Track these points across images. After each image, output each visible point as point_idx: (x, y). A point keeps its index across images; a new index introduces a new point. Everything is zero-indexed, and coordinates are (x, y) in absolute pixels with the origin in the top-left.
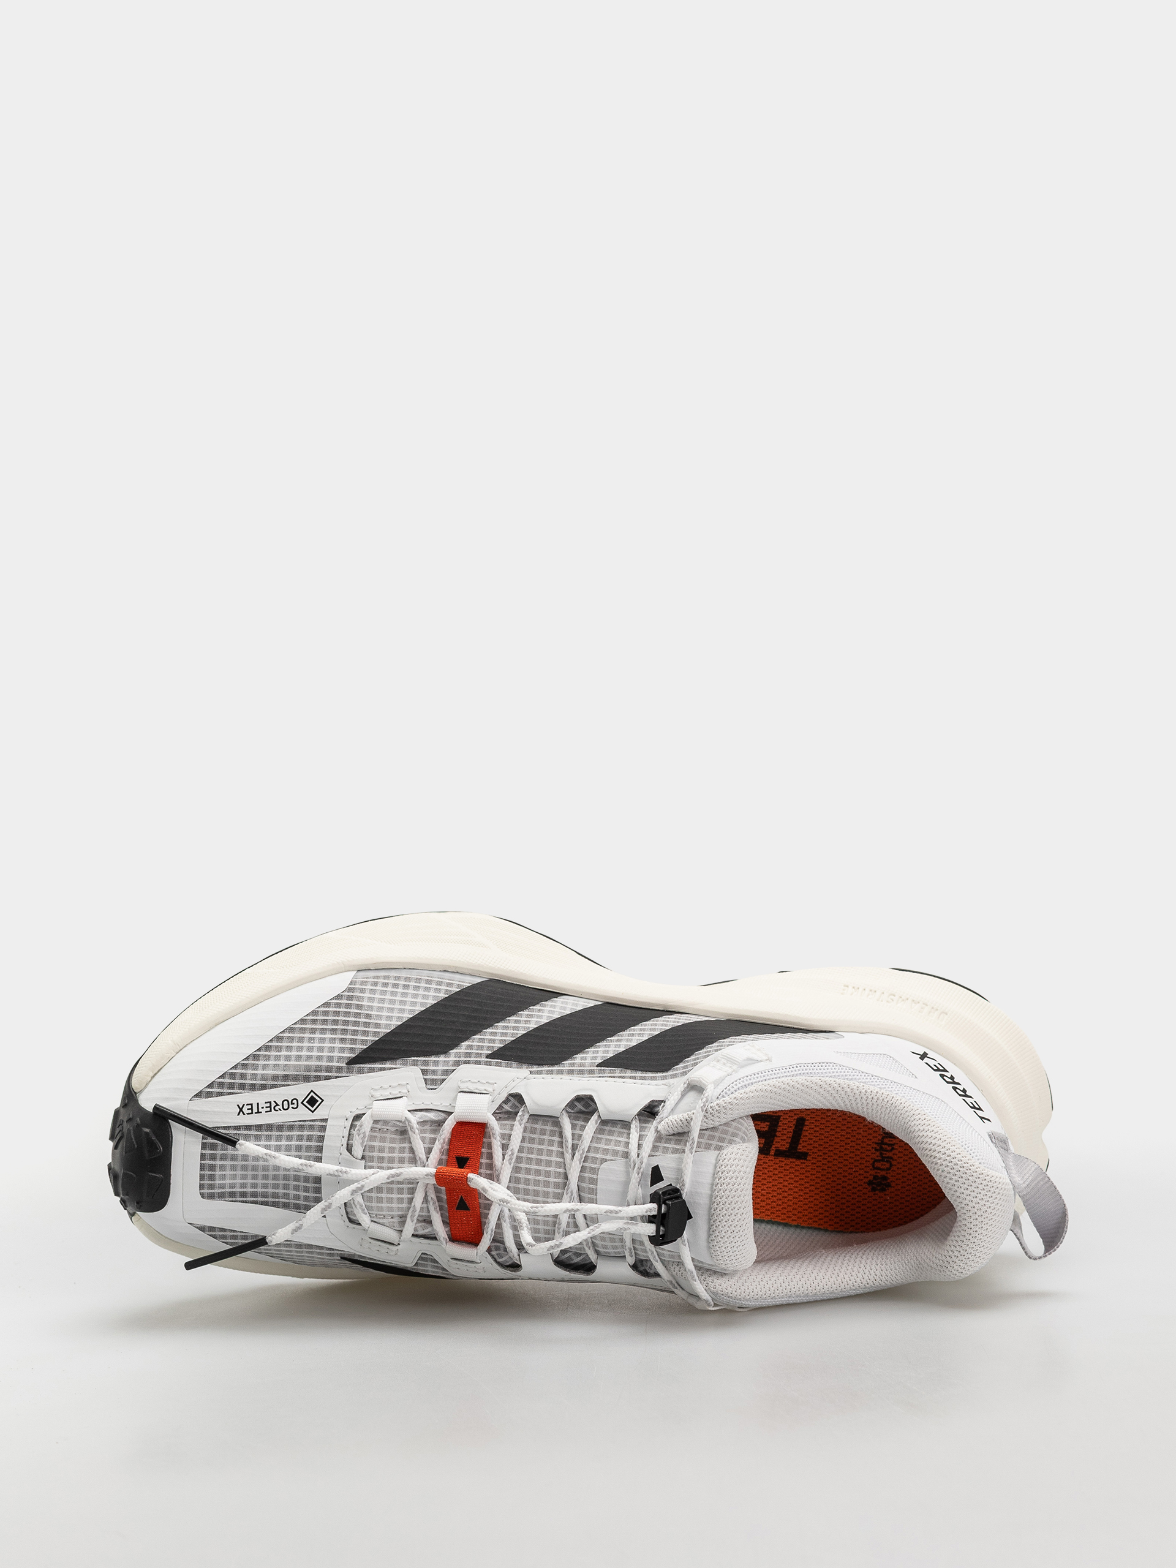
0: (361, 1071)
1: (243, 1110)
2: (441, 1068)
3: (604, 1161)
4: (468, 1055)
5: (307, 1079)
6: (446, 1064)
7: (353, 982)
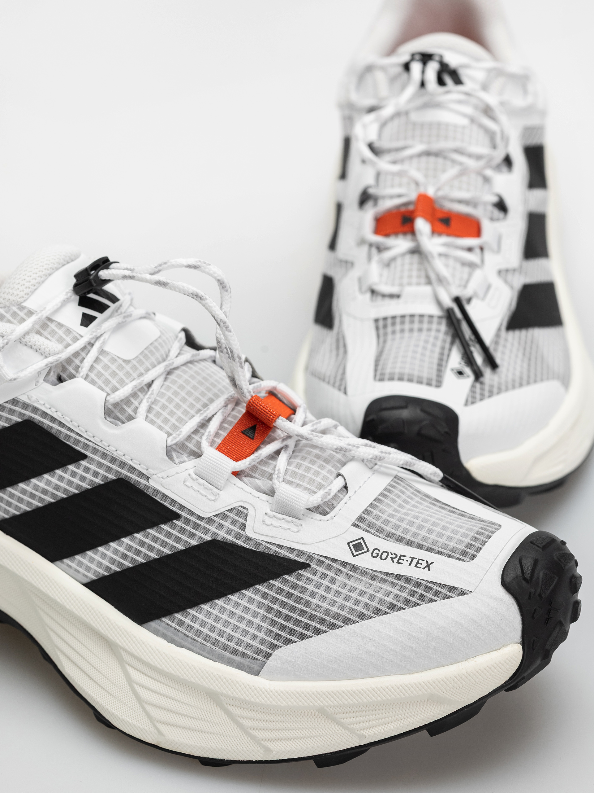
0: (301, 553)
1: (426, 565)
2: (227, 524)
3: (127, 362)
4: (196, 526)
5: (354, 568)
6: (221, 526)
7: (268, 656)
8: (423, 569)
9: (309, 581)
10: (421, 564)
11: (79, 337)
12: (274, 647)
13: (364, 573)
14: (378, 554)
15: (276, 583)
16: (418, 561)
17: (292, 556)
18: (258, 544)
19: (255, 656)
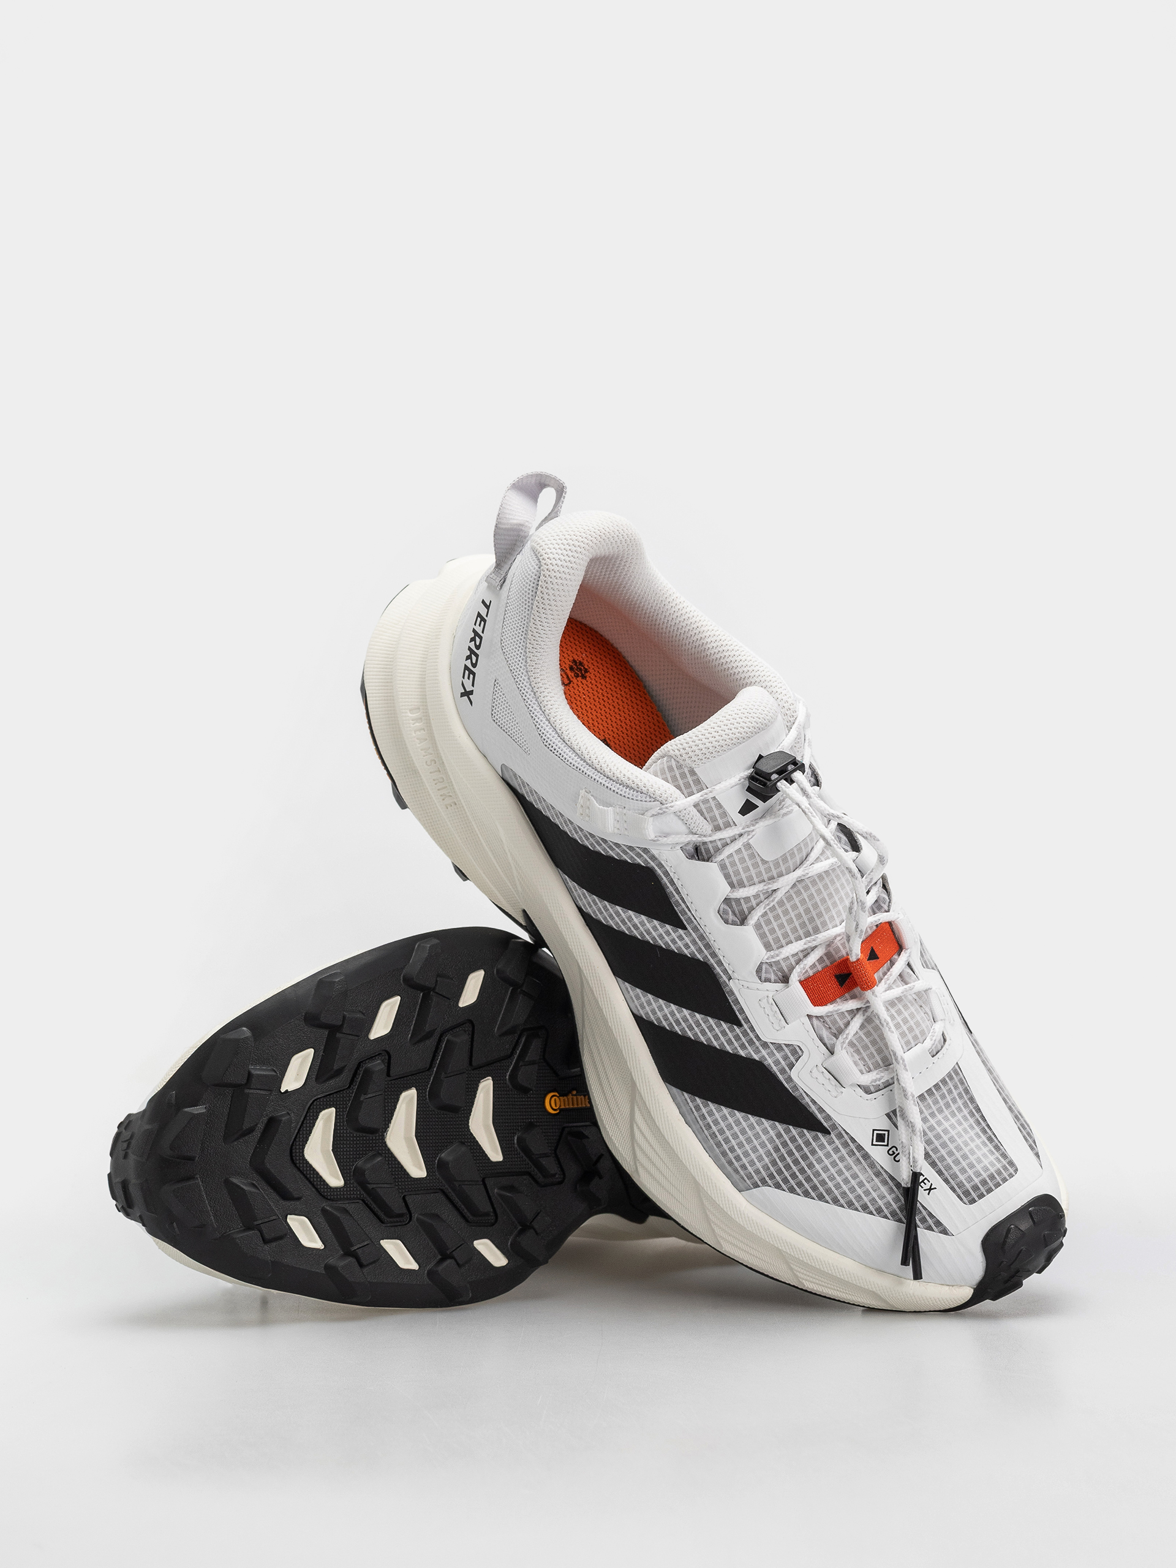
0: (828, 1118)
1: (929, 1187)
2: (778, 1056)
3: (764, 862)
4: (751, 1042)
5: (866, 1156)
6: (771, 1054)
7: (756, 1186)
8: (925, 1190)
9: (822, 1147)
10: (925, 1184)
11: (732, 824)
12: (764, 1183)
13: (872, 1165)
14: (894, 1153)
15: (794, 1131)
16: (924, 1180)
17: (819, 1116)
18: (795, 1087)
19: (745, 1178)
